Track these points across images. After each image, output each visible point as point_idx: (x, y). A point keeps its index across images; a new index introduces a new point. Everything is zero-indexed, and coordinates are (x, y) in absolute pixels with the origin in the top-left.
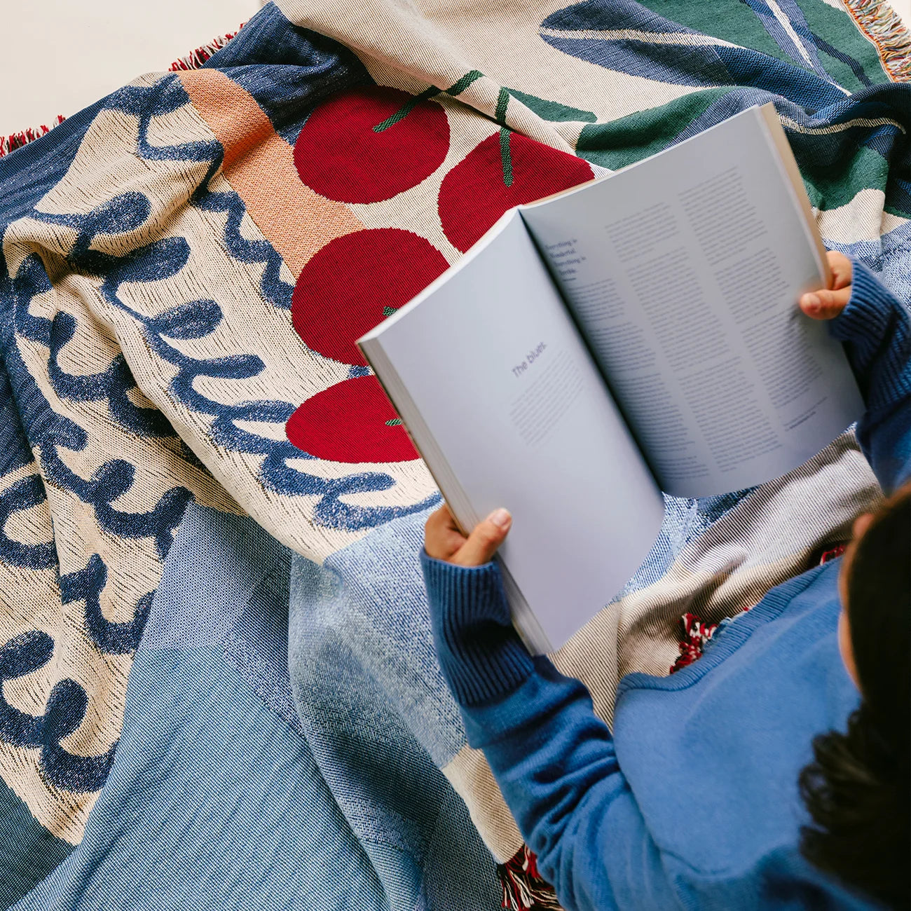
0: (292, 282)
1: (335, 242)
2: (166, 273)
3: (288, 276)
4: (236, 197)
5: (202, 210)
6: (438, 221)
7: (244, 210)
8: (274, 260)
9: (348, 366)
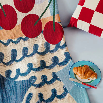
1: (21, 29)
2: (17, 53)
3: (24, 37)
6: (24, 13)
8: (21, 38)
9: (41, 33)
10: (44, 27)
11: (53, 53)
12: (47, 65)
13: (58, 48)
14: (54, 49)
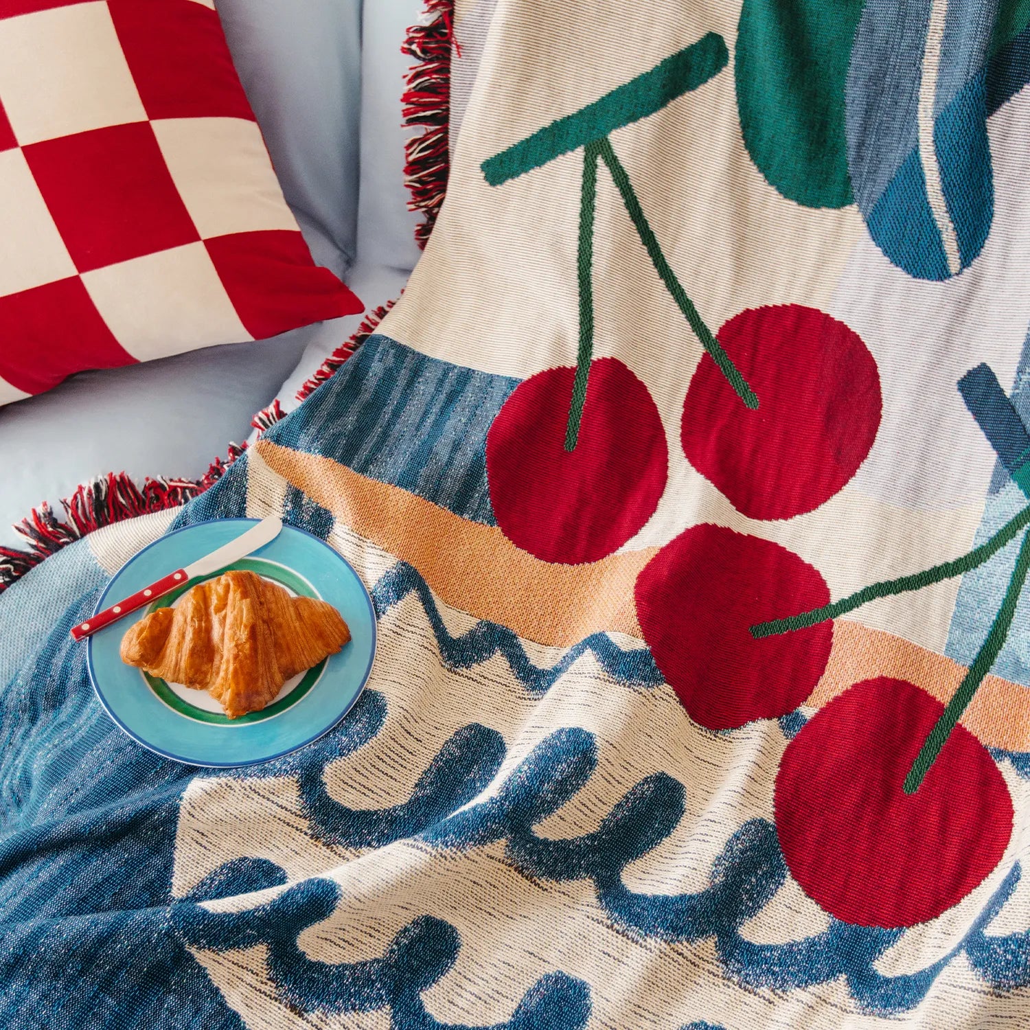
0: (640, 644)
3: (629, 641)
4: (491, 627)
5: (467, 668)
7: (514, 637)
10: (837, 699)
11: (745, 985)
13: (831, 974)
14: (791, 952)
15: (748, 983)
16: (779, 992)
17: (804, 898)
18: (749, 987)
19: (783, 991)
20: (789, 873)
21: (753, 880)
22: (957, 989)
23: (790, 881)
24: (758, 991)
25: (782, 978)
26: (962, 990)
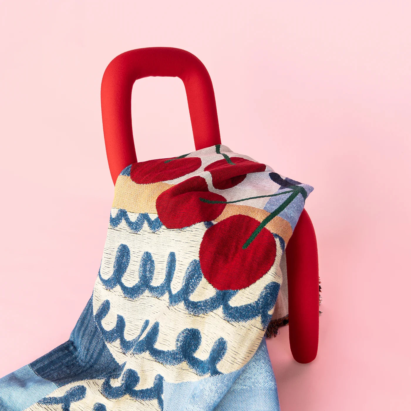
0: (156, 216)
4: (121, 210)
7: (126, 212)
8: (145, 217)
12: (158, 346)
13: (219, 306)
14: (206, 302)
15: (196, 314)
16: (205, 314)
17: (208, 284)
18: (197, 315)
19: (207, 313)
20: (203, 276)
21: (193, 281)
22: (255, 328)
23: (204, 279)
24: (200, 315)
25: (206, 310)
26: (257, 328)
